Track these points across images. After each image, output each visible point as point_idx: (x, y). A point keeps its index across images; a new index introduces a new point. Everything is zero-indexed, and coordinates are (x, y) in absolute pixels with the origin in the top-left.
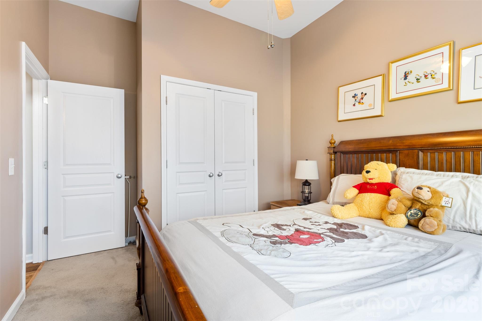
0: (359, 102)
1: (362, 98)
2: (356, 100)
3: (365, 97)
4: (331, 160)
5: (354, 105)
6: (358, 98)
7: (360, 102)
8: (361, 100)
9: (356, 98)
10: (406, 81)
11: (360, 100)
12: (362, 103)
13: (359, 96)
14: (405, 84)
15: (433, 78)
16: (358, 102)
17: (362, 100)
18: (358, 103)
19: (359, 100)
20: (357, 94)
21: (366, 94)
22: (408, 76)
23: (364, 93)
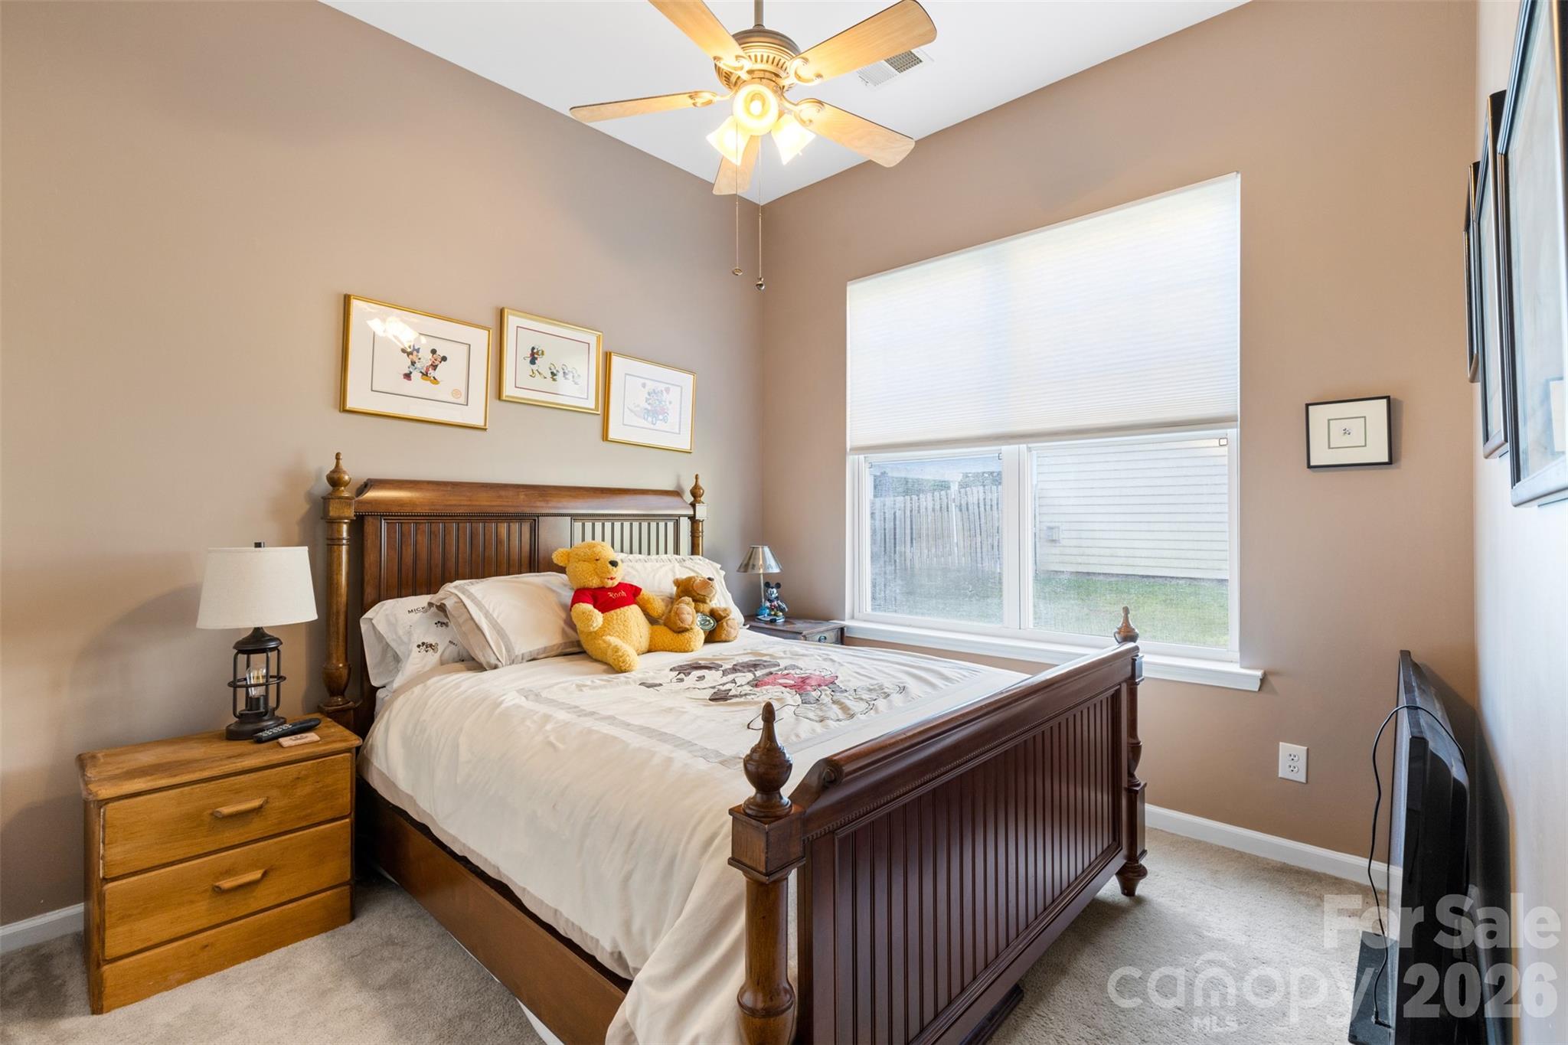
0: (425, 375)
1: (434, 366)
2: (413, 363)
3: (442, 366)
4: (329, 542)
5: (408, 376)
6: (420, 359)
7: (427, 375)
8: (431, 371)
9: (414, 357)
10: (534, 367)
11: (427, 369)
12: (432, 378)
13: (426, 358)
14: (531, 374)
15: (576, 383)
16: (421, 372)
17: (435, 370)
18: (421, 374)
19: (425, 369)
20: (419, 349)
21: (444, 359)
22: (536, 359)
23: (441, 353)
